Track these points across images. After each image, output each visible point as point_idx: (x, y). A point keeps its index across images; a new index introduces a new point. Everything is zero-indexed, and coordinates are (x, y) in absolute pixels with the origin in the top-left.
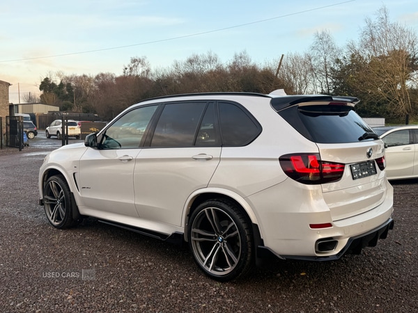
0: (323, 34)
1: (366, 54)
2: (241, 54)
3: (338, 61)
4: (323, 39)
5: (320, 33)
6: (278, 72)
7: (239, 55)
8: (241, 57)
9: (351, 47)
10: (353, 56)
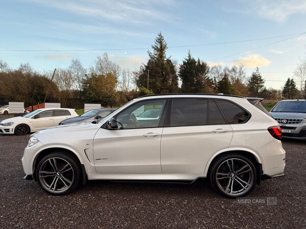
0: (77, 61)
1: (99, 73)
2: (25, 65)
3: (86, 75)
4: (76, 63)
5: (75, 60)
6: (53, 78)
7: (24, 64)
8: (25, 67)
9: (92, 69)
10: (92, 74)
